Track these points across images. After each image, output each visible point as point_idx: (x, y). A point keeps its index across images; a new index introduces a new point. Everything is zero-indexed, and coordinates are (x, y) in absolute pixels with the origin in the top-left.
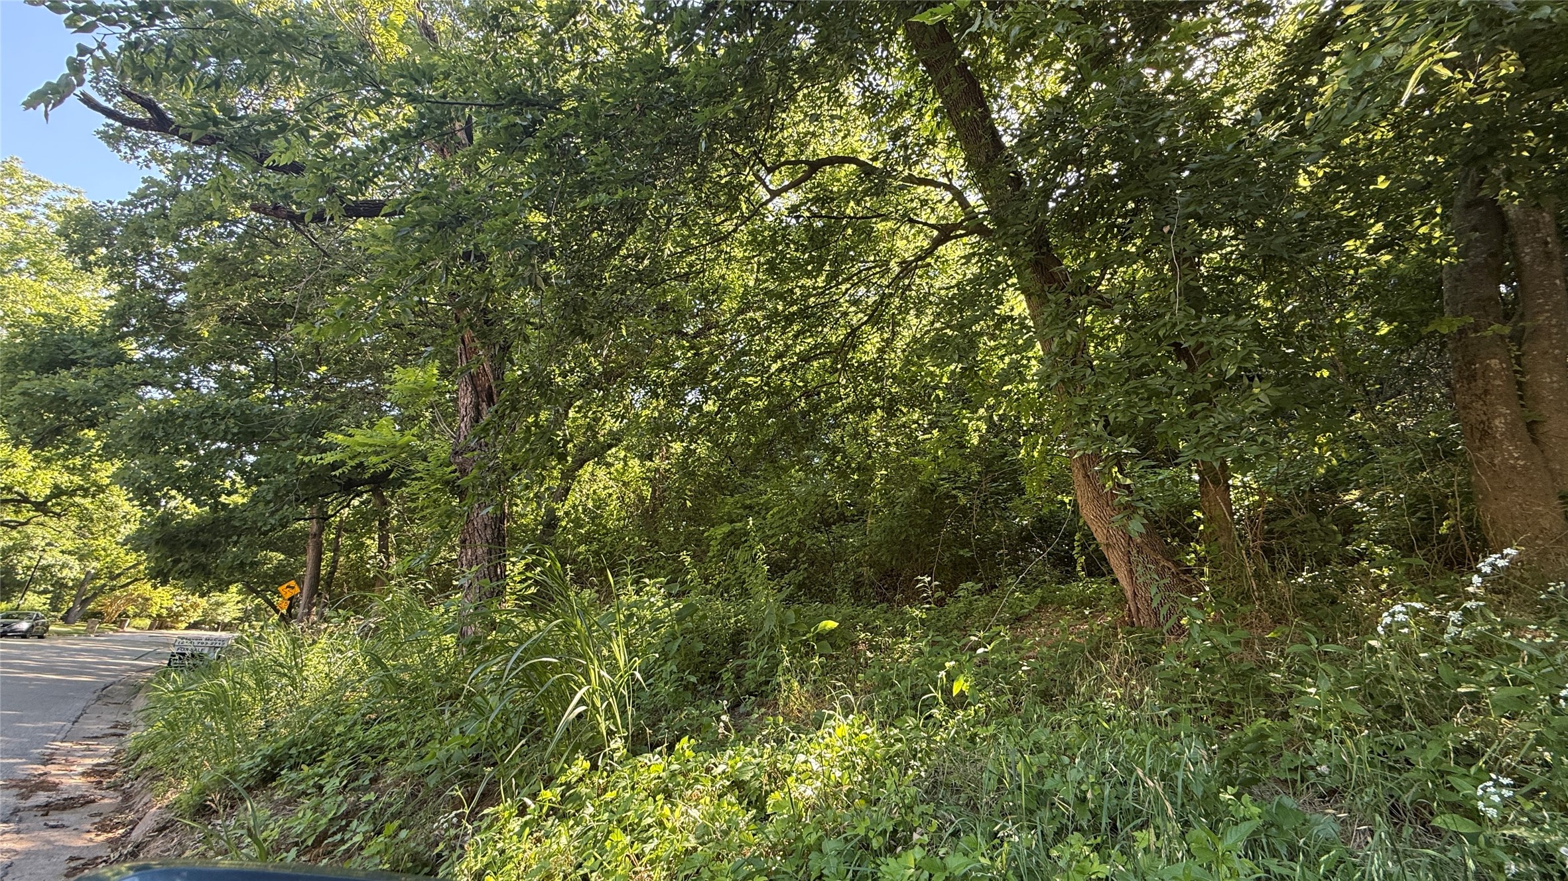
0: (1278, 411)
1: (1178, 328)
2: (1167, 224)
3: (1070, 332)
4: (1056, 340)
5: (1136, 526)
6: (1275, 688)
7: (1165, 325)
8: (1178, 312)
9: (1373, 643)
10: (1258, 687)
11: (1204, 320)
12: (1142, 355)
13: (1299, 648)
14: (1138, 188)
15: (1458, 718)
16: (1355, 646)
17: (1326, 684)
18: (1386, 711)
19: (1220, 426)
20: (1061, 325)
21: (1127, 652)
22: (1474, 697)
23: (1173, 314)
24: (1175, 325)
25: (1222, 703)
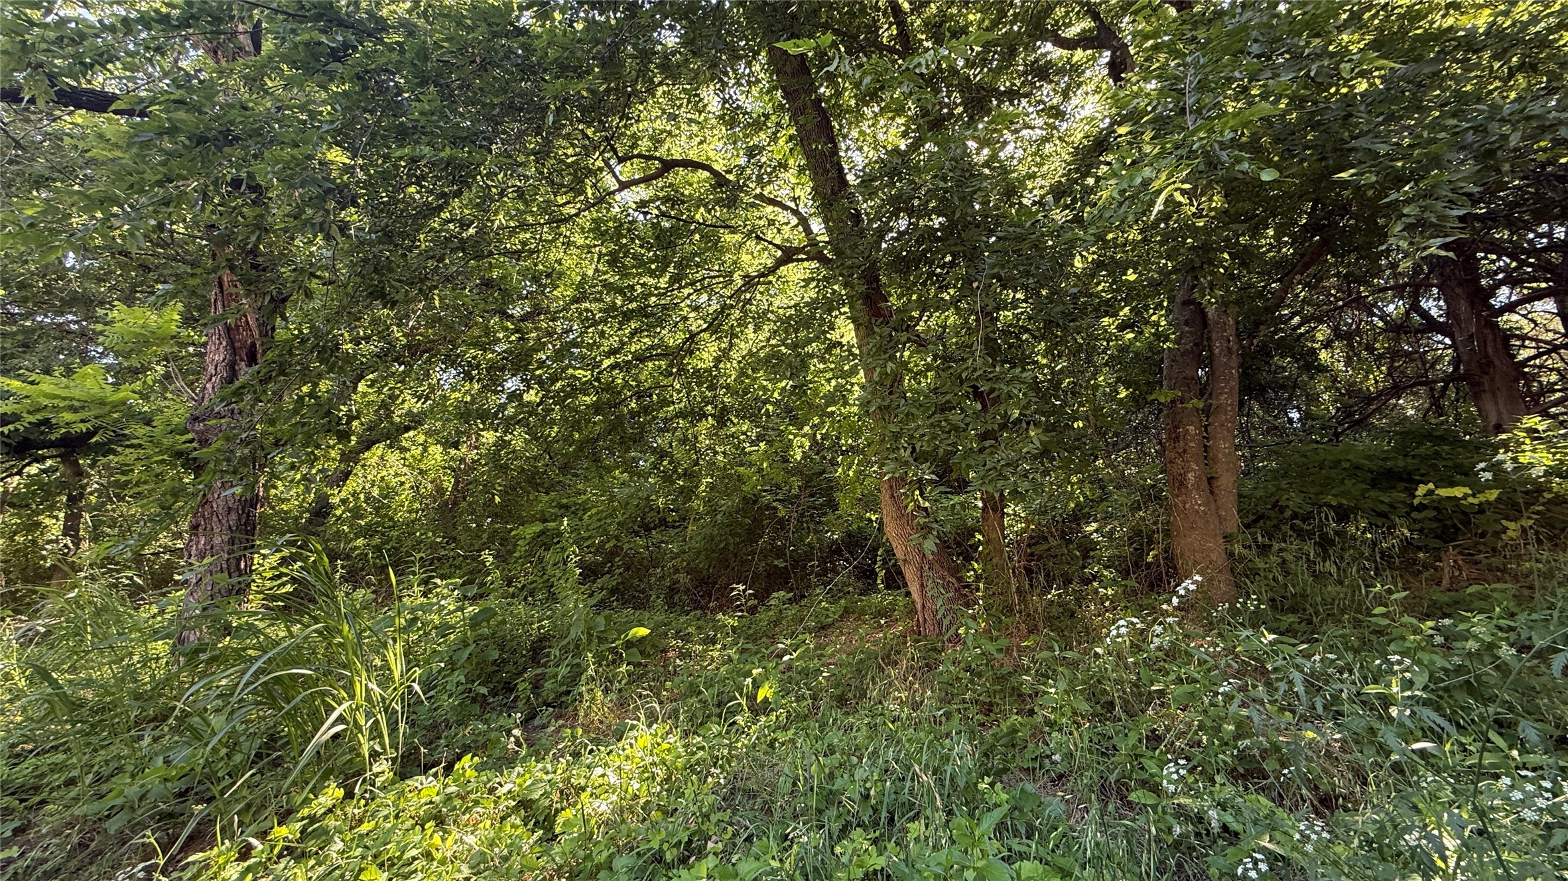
0: (1045, 452)
1: (978, 373)
2: (976, 280)
3: (890, 364)
4: (878, 370)
5: (930, 545)
6: (1026, 689)
7: (967, 368)
8: (978, 359)
9: (1099, 650)
10: (1013, 688)
11: (998, 369)
12: (947, 393)
13: (1046, 654)
14: (955, 244)
15: (1150, 712)
16: (1085, 653)
17: (1063, 685)
18: (1103, 707)
19: (1003, 463)
20: (883, 356)
21: (913, 659)
22: (1162, 693)
23: (975, 360)
24: (975, 370)
25: (985, 703)
